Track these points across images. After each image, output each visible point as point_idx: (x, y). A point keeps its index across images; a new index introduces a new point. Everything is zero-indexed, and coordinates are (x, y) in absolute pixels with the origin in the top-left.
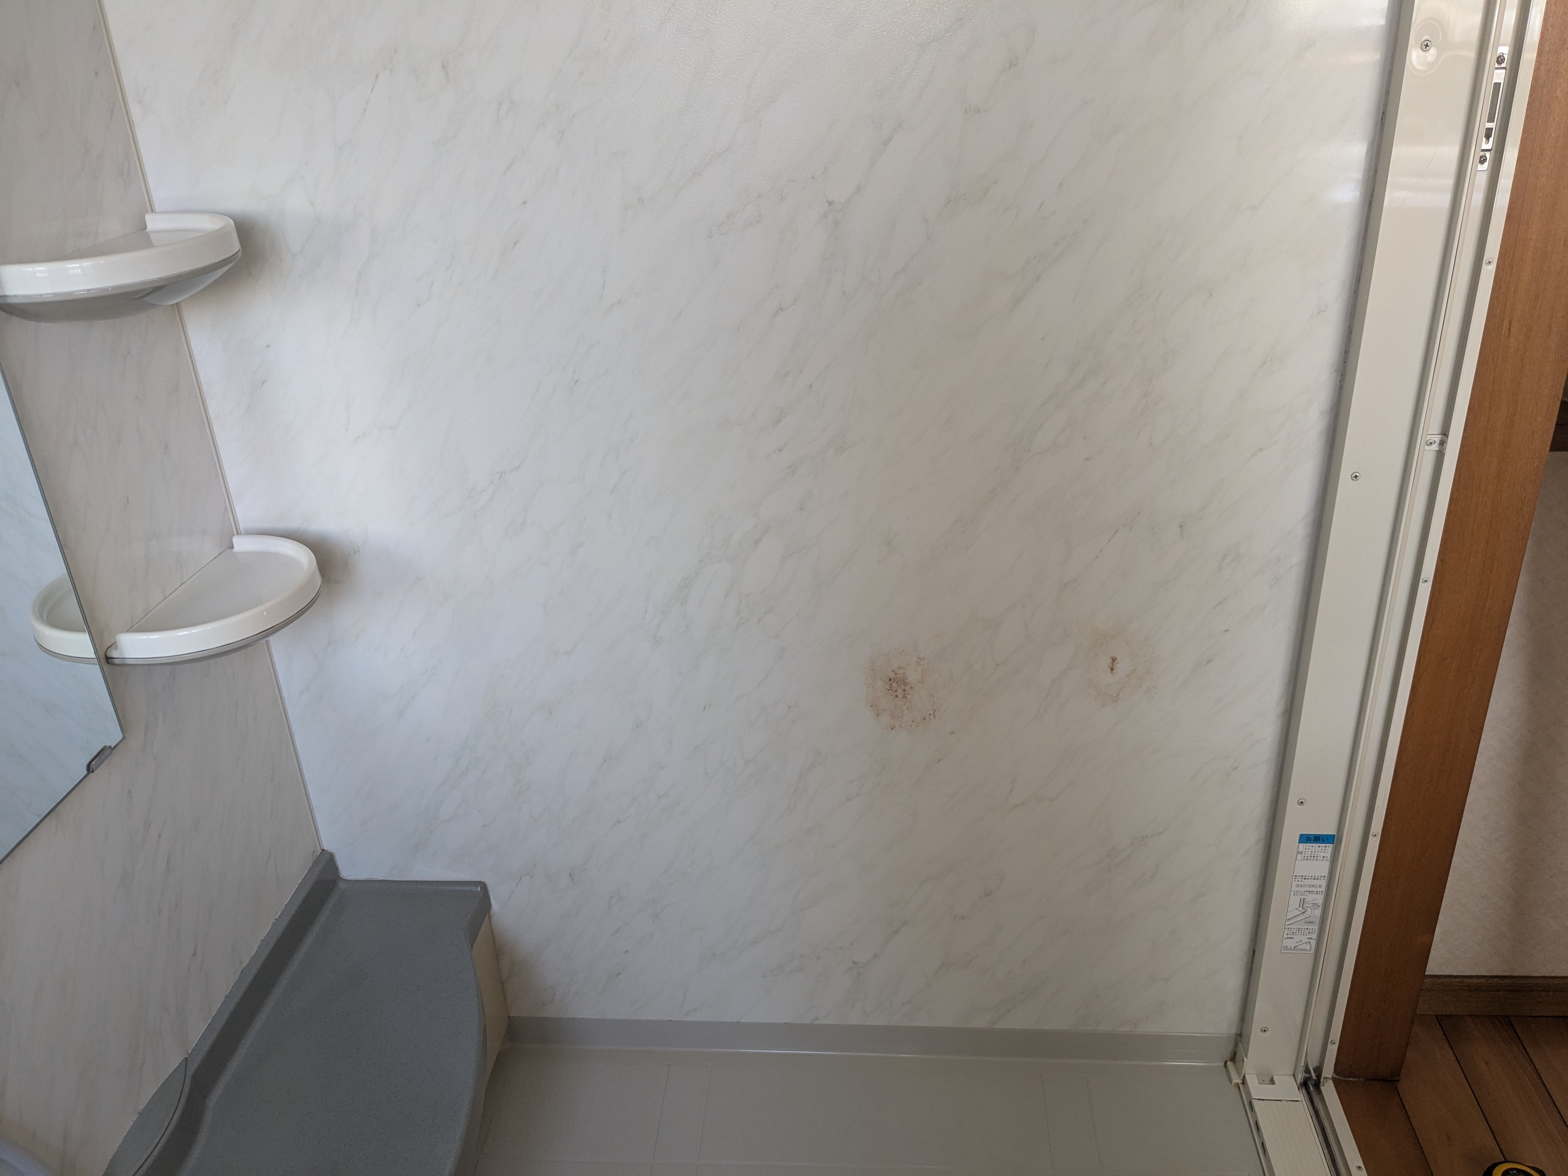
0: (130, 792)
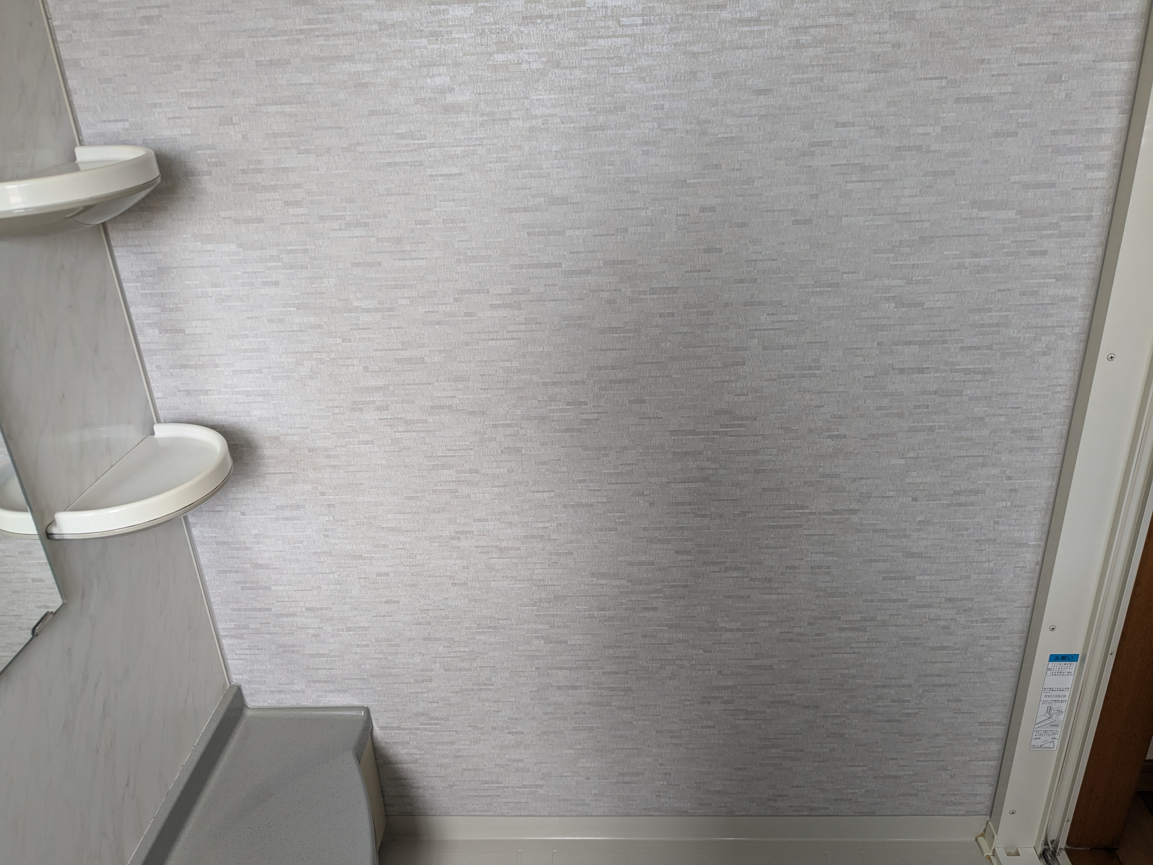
0: (70, 649)
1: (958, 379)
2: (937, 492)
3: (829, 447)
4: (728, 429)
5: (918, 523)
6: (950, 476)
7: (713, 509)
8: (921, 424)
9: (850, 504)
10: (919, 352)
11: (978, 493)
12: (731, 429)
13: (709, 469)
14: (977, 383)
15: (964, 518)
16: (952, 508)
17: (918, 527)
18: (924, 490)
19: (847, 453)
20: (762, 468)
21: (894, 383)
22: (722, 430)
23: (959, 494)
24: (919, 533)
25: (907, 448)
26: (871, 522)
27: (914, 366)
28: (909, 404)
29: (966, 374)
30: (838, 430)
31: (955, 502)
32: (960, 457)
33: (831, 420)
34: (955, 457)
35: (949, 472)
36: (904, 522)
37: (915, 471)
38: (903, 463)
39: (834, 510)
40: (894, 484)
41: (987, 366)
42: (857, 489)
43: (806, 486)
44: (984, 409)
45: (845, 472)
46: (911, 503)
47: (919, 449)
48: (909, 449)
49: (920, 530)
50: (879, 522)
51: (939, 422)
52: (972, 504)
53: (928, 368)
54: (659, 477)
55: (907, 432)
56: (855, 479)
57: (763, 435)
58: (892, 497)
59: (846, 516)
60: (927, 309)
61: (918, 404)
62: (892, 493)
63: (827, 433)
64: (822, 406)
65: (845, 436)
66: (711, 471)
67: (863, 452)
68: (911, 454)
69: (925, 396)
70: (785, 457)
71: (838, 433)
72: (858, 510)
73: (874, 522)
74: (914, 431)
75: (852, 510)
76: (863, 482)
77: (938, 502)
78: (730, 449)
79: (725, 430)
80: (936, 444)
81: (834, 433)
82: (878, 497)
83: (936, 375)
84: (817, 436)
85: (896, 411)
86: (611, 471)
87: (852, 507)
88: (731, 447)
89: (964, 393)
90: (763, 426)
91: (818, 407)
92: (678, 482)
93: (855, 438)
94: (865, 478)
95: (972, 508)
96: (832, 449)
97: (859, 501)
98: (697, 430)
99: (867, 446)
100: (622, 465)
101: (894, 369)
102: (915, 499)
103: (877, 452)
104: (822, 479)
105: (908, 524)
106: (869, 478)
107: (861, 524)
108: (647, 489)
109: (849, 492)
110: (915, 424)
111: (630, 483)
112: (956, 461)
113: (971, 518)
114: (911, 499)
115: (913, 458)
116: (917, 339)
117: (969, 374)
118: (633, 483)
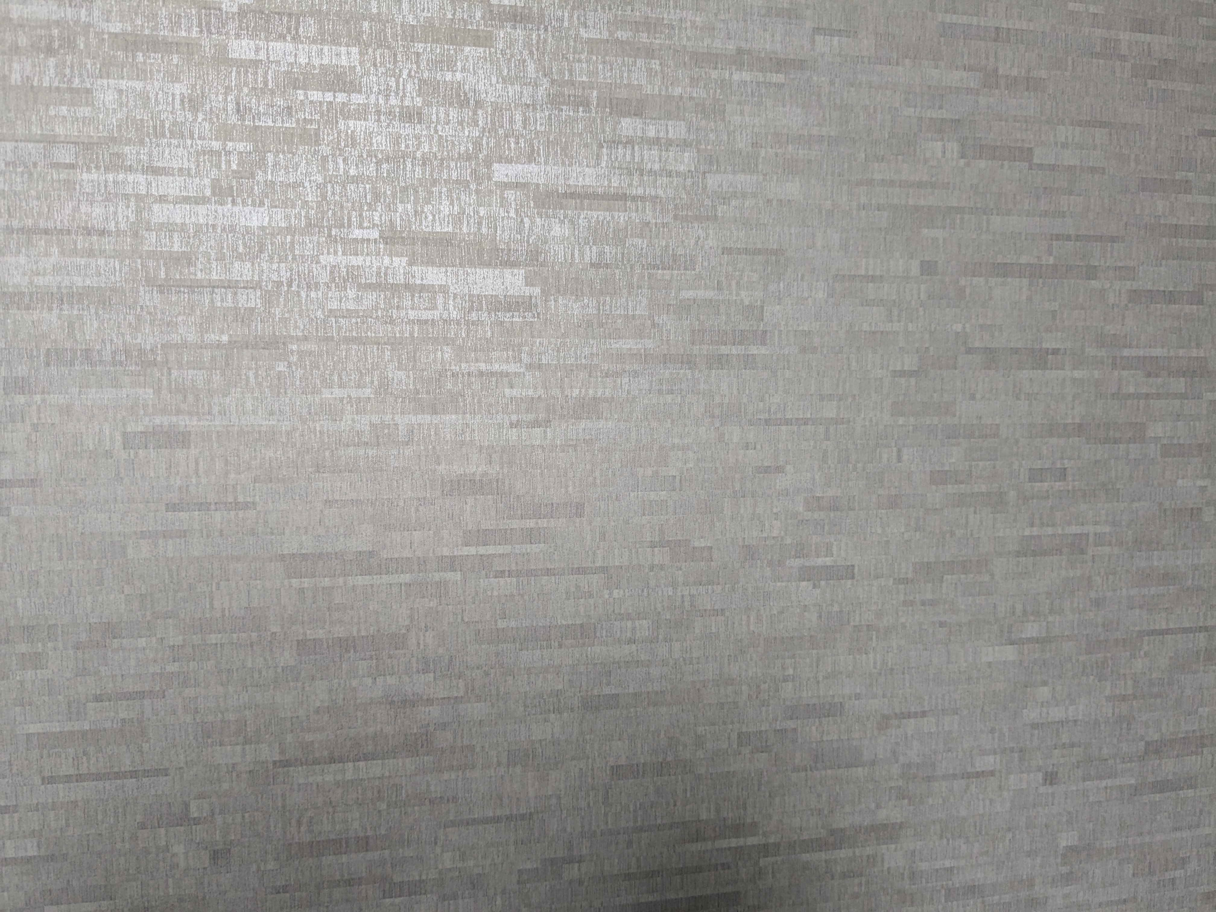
1: (1132, 390)
2: (1105, 751)
3: (805, 608)
4: (491, 550)
5: (1064, 856)
6: (1135, 697)
7: (447, 860)
8: (1050, 531)
9: (878, 806)
10: (1029, 299)
11: (1203, 745)
12: (501, 549)
13: (430, 702)
14: (1177, 402)
15: (1176, 829)
16: (1145, 799)
17: (1064, 870)
18: (1072, 745)
19: (857, 628)
20: (607, 691)
21: (973, 397)
22: (472, 550)
23: (1157, 752)
24: (1067, 890)
25: (1019, 607)
26: (938, 865)
27: (1019, 345)
28: (1016, 466)
29: (1149, 375)
30: (829, 552)
31: (1151, 779)
32: (1153, 633)
33: (808, 515)
34: (1142, 634)
35: (1130, 682)
36: (1029, 854)
37: (1045, 683)
38: (1011, 658)
39: (832, 832)
40: (992, 731)
41: (1194, 353)
42: (894, 752)
43: (746, 750)
44: (1199, 483)
45: (858, 697)
46: (1042, 790)
47: (1052, 611)
48: (1025, 613)
49: (1068, 878)
50: (962, 863)
51: (1096, 523)
52: (1190, 782)
53: (1055, 352)
54: (247, 741)
55: (1018, 554)
56: (886, 718)
57: (604, 570)
58: (992, 773)
59: (869, 851)
60: (1040, 166)
61: (1039, 465)
62: (988, 762)
63: (798, 562)
64: (780, 469)
65: (849, 572)
66: (435, 711)
67: (904, 626)
68: (1032, 630)
69: (1054, 441)
70: (677, 646)
71: (828, 561)
72: (901, 826)
73: (948, 864)
74: (1035, 554)
75: (884, 826)
76: (911, 725)
77: (1110, 782)
78: (501, 624)
79: (482, 550)
80: (1093, 595)
81: (820, 561)
82: (954, 776)
83: (1077, 374)
84: (768, 572)
85: (984, 489)
86: (56, 728)
87: (882, 815)
88: (504, 616)
89: (1150, 433)
90: (603, 536)
91: (767, 470)
92: (316, 762)
93: (877, 577)
94: (916, 715)
95: (1190, 793)
96: (814, 617)
97: (902, 794)
98: (384, 554)
99: (912, 603)
100: (98, 699)
101: (969, 351)
102: (1051, 778)
103: (942, 624)
104: (791, 724)
105: (1039, 860)
106: (924, 714)
107: (913, 875)
108: (201, 796)
109: (873, 763)
110: (1035, 531)
111: (134, 774)
112: (1146, 648)
113: (1190, 828)
114: (1040, 776)
115: (1037, 640)
116: (1024, 260)
117: (1157, 376)
118: (147, 773)
